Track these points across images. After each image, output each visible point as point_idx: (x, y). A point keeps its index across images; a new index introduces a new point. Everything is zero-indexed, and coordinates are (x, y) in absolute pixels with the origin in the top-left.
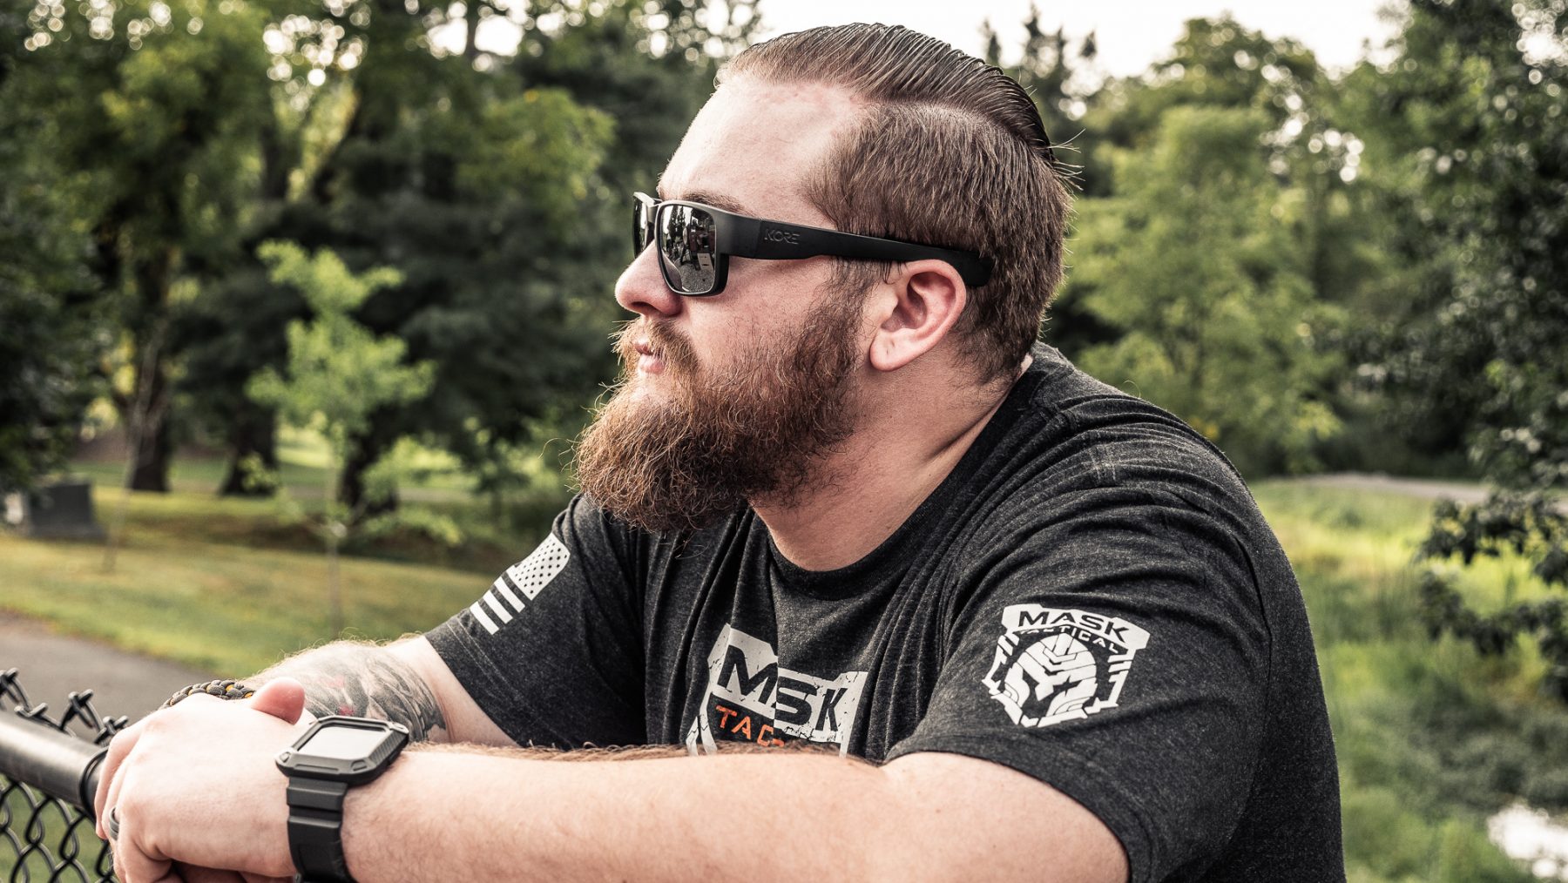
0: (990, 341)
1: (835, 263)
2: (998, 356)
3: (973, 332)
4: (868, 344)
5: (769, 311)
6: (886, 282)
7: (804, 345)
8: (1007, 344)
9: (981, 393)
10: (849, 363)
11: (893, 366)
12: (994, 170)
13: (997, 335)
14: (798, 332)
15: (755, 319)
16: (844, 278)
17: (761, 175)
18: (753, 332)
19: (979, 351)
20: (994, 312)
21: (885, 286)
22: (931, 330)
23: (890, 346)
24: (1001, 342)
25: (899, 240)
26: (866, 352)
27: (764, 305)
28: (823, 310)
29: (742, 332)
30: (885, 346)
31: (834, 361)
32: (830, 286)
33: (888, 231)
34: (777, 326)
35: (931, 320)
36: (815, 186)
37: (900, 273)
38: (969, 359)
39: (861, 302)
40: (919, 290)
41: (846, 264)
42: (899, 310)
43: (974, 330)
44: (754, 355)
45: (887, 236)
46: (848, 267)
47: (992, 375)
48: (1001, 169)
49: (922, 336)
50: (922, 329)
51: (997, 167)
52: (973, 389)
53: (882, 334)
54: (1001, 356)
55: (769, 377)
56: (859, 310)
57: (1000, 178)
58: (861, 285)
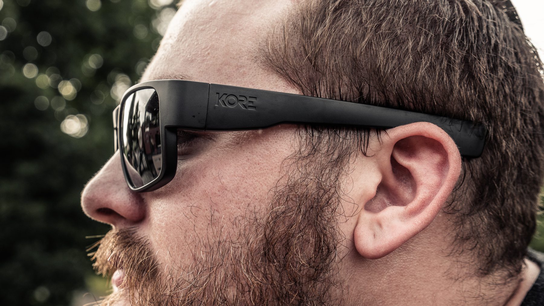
0: (490, 225)
1: (303, 132)
2: (498, 242)
3: (470, 214)
4: (350, 228)
5: (230, 196)
6: (365, 154)
7: (272, 230)
8: (508, 231)
9: (483, 287)
10: (329, 252)
11: (383, 250)
12: (476, 24)
13: (497, 218)
14: (263, 216)
15: (214, 207)
16: (315, 150)
17: (216, 49)
18: (212, 222)
19: (478, 237)
20: (493, 190)
21: (364, 159)
22: (424, 205)
23: (377, 228)
24: (502, 227)
25: (375, 104)
26: (349, 237)
27: (223, 188)
28: (292, 188)
29: (202, 224)
30: (371, 228)
31: (310, 250)
32: (299, 157)
33: (361, 93)
34: (239, 213)
35: (422, 193)
36: (274, 50)
37: (381, 143)
38: (468, 245)
39: (337, 178)
40: (404, 161)
41: (316, 134)
42: (383, 187)
43: (471, 211)
44: (215, 249)
45: (362, 100)
46: (319, 138)
47: (493, 266)
48: (485, 24)
49: (414, 213)
50: (413, 205)
51: (480, 19)
52: (473, 282)
53: (366, 216)
54: (502, 245)
55: (236, 275)
56: (336, 186)
57: (485, 31)
58: (335, 156)
